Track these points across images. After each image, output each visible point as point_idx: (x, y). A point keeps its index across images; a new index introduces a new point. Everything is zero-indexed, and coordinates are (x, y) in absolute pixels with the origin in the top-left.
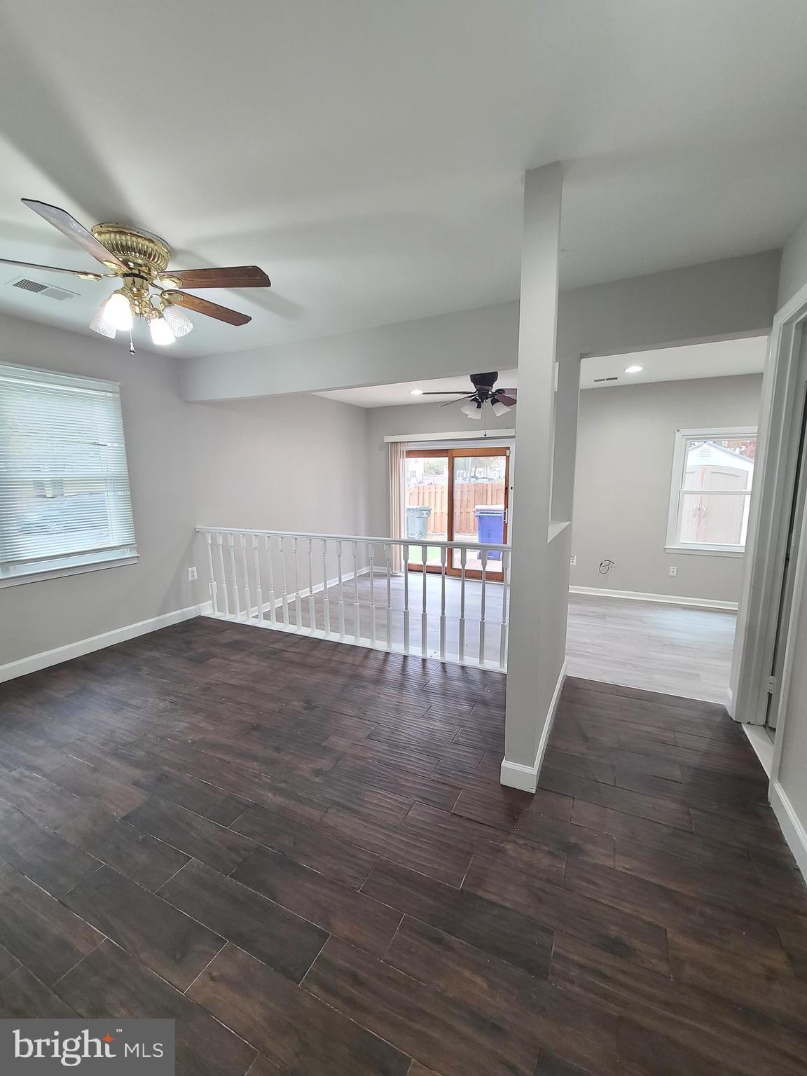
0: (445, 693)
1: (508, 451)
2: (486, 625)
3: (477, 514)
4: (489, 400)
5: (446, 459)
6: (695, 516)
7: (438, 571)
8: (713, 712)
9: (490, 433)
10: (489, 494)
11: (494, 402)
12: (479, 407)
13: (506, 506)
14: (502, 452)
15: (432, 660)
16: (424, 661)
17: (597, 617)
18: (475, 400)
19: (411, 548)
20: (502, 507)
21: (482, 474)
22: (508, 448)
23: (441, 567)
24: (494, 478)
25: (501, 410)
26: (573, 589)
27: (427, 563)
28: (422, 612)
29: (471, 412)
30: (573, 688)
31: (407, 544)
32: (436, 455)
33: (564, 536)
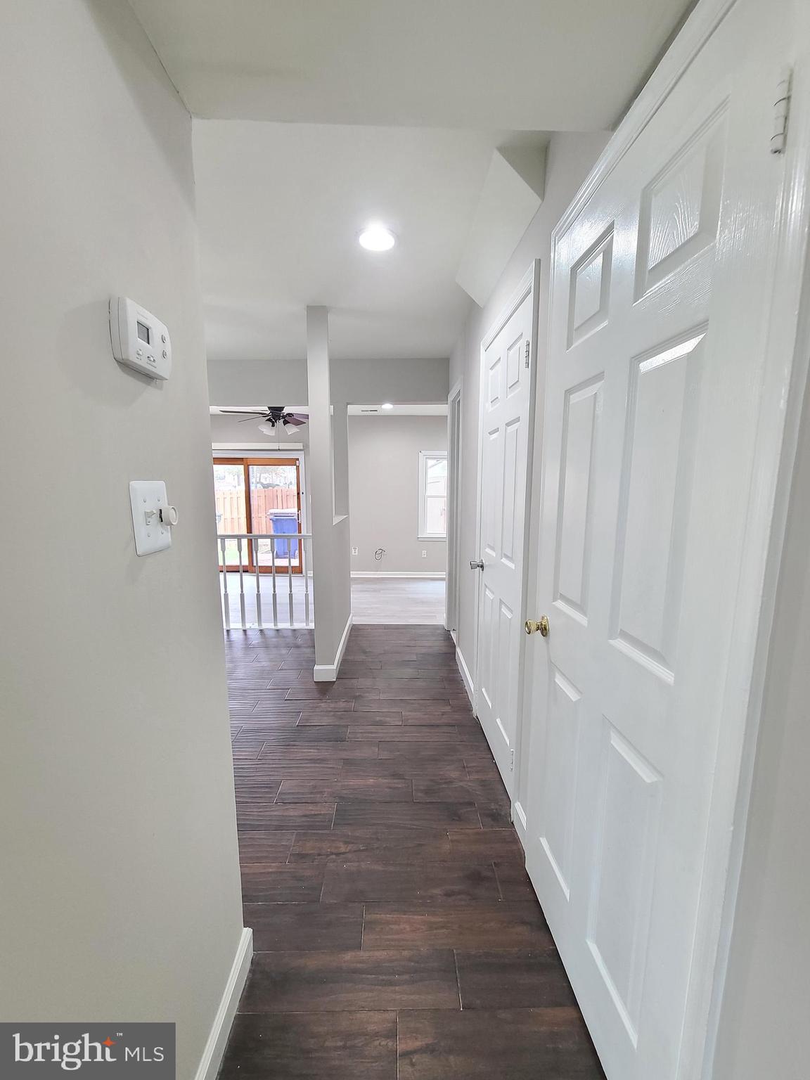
0: (266, 646)
1: (297, 462)
2: (293, 596)
3: (272, 517)
4: (282, 420)
5: (241, 468)
6: (442, 515)
7: (235, 570)
8: (435, 627)
9: (282, 446)
10: (280, 499)
11: (286, 422)
12: (273, 426)
13: (299, 509)
14: (292, 462)
15: (250, 629)
16: (245, 631)
17: (375, 591)
18: (269, 420)
19: (227, 541)
20: (295, 510)
21: (268, 479)
22: (298, 459)
23: (239, 566)
24: (281, 485)
25: (291, 429)
26: (354, 574)
27: (227, 564)
28: (240, 592)
29: (266, 429)
30: (355, 629)
31: (224, 537)
32: (235, 463)
33: (344, 525)
